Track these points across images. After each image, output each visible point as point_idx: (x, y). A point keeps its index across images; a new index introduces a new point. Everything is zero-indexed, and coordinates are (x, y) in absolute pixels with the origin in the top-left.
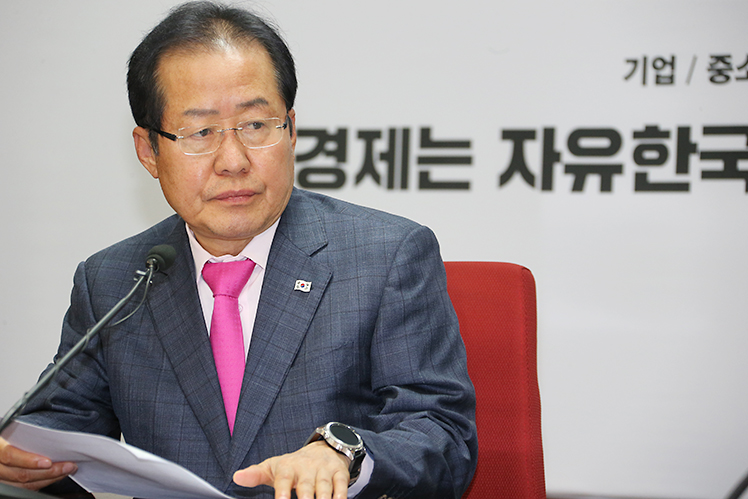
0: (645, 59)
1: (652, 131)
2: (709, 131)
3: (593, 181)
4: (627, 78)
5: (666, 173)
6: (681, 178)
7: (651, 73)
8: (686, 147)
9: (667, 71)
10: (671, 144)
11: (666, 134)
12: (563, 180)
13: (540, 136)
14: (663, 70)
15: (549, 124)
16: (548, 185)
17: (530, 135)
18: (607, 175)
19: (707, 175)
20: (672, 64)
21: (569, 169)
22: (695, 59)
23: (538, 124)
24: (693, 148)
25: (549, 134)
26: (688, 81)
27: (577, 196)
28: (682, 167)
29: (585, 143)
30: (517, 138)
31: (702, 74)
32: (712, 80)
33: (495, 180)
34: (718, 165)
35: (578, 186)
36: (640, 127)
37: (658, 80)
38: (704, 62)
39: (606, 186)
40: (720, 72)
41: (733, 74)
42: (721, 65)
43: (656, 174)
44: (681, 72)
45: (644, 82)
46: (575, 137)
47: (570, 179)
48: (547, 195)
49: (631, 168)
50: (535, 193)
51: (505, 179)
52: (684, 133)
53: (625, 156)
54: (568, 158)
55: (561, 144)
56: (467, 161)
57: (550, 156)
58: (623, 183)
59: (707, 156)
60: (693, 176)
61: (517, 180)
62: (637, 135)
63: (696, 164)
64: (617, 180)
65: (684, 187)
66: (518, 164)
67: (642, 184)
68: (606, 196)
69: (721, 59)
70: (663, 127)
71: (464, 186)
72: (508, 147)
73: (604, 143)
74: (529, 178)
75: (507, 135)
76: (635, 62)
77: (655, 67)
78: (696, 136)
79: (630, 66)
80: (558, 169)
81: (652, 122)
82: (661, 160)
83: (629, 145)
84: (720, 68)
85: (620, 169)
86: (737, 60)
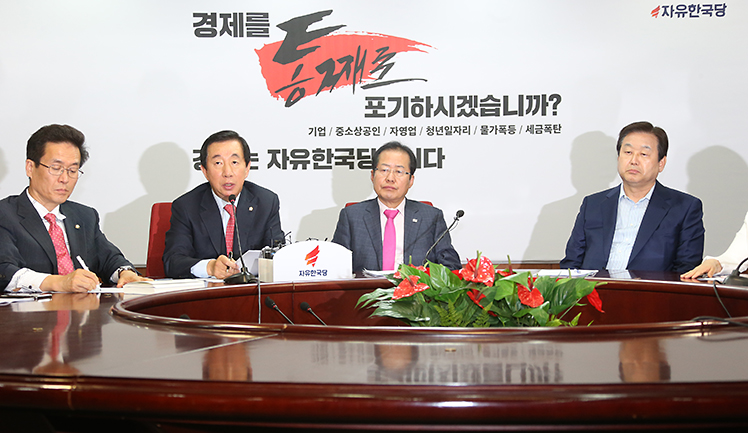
0: (316, 128)
1: (319, 150)
2: (336, 150)
3: (300, 166)
4: (310, 134)
5: (324, 163)
6: (329, 165)
7: (318, 133)
8: (330, 155)
9: (323, 132)
10: (325, 154)
11: (324, 151)
12: (290, 166)
13: (281, 152)
14: (321, 132)
15: (284, 148)
16: (284, 168)
17: (279, 152)
18: (305, 165)
19: (337, 164)
20: (324, 129)
21: (292, 162)
22: (332, 128)
23: (281, 148)
24: (332, 155)
25: (285, 151)
26: (330, 135)
27: (295, 171)
28: (329, 162)
29: (297, 154)
30: (274, 152)
31: (334, 132)
32: (337, 135)
33: (267, 166)
34: (341, 161)
35: (295, 168)
36: (315, 149)
37: (320, 135)
38: (335, 129)
39: (304, 168)
41: (344, 133)
43: (320, 164)
44: (327, 132)
45: (316, 135)
46: (293, 152)
47: (292, 166)
48: (284, 171)
49: (312, 162)
50: (281, 170)
51: (269, 166)
52: (329, 150)
53: (310, 158)
54: (291, 159)
55: (288, 154)
56: (257, 160)
57: (285, 158)
58: (310, 166)
59: (337, 158)
60: (333, 164)
61: (274, 166)
62: (314, 151)
63: (333, 160)
64: (308, 166)
65: (330, 167)
66: (274, 161)
67: (316, 167)
68: (304, 171)
69: (340, 128)
70: (322, 149)
71: (257, 168)
72: (270, 155)
73: (303, 154)
74: (278, 166)
75: (269, 152)
77: (319, 131)
78: (333, 152)
79: (311, 130)
80: (288, 162)
81: (319, 147)
82: (322, 160)
83: (312, 155)
84: (340, 131)
85: (309, 162)
86: (345, 129)
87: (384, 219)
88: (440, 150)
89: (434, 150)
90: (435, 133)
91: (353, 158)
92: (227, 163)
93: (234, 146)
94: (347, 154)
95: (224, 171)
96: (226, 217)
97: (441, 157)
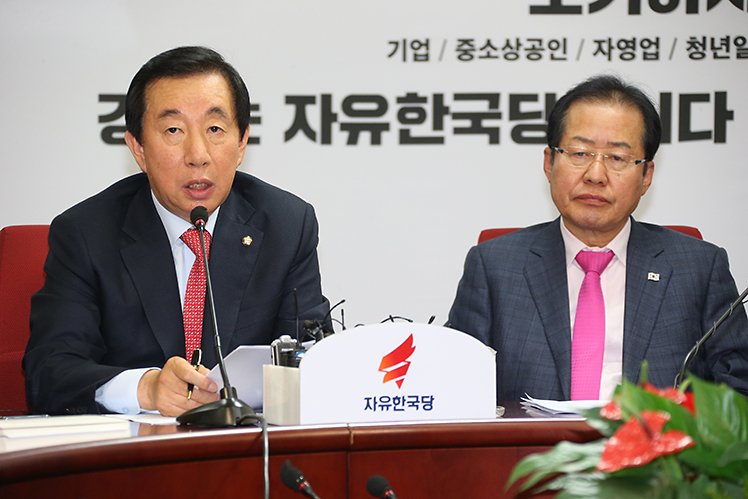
0: (405, 41)
1: (412, 97)
2: (458, 97)
3: (365, 137)
4: (390, 56)
5: (425, 129)
6: (438, 134)
7: (410, 53)
8: (440, 110)
9: (422, 51)
10: (429, 107)
11: (424, 100)
12: (339, 136)
13: (319, 100)
14: (420, 50)
15: (326, 91)
16: (327, 139)
17: (311, 100)
18: (377, 133)
19: (458, 131)
20: (427, 45)
21: (344, 127)
22: (445, 42)
23: (317, 91)
24: (446, 110)
25: (327, 99)
26: (440, 58)
27: (352, 148)
28: (438, 125)
29: (357, 106)
30: (300, 102)
31: (451, 53)
32: (459, 58)
33: (282, 136)
34: (467, 123)
35: (353, 140)
36: (403, 94)
37: (416, 58)
38: (453, 45)
39: (376, 140)
40: (466, 52)
41: (476, 54)
42: (466, 47)
43: (416, 131)
44: (434, 51)
45: (404, 59)
46: (348, 102)
47: (345, 135)
48: (326, 147)
49: (396, 126)
50: (317, 147)
51: (289, 135)
52: (438, 99)
53: (390, 117)
54: (343, 118)
55: (336, 107)
56: (257, 121)
57: (328, 117)
58: (390, 138)
59: (457, 116)
60: (447, 132)
61: (300, 135)
62: (400, 100)
63: (449, 123)
64: (385, 135)
65: (440, 141)
66: (300, 124)
67: (405, 138)
68: (376, 148)
69: (466, 42)
70: (421, 94)
71: (255, 141)
72: (291, 109)
73: (373, 106)
74: (311, 135)
75: (290, 100)
76: (397, 43)
77: (413, 48)
78: (448, 101)
79: (393, 47)
80: (335, 127)
81: (412, 90)
82: (421, 120)
83: (394, 108)
84: (465, 49)
85: (386, 127)
86: (479, 43)
87: (575, 276)
88: (721, 97)
89: (704, 98)
90: (709, 53)
91: (498, 116)
92: (196, 130)
93: (212, 86)
94: (482, 106)
95: (188, 150)
96: (184, 261)
97: (723, 115)
